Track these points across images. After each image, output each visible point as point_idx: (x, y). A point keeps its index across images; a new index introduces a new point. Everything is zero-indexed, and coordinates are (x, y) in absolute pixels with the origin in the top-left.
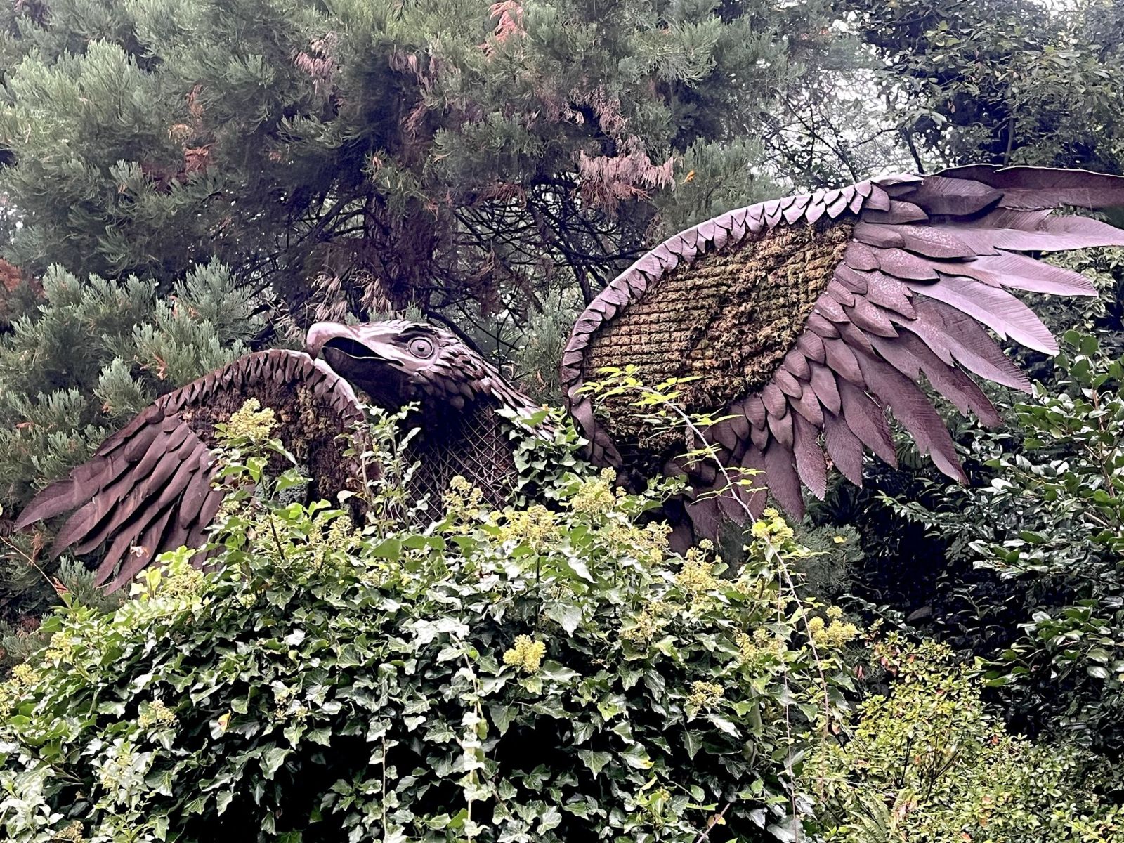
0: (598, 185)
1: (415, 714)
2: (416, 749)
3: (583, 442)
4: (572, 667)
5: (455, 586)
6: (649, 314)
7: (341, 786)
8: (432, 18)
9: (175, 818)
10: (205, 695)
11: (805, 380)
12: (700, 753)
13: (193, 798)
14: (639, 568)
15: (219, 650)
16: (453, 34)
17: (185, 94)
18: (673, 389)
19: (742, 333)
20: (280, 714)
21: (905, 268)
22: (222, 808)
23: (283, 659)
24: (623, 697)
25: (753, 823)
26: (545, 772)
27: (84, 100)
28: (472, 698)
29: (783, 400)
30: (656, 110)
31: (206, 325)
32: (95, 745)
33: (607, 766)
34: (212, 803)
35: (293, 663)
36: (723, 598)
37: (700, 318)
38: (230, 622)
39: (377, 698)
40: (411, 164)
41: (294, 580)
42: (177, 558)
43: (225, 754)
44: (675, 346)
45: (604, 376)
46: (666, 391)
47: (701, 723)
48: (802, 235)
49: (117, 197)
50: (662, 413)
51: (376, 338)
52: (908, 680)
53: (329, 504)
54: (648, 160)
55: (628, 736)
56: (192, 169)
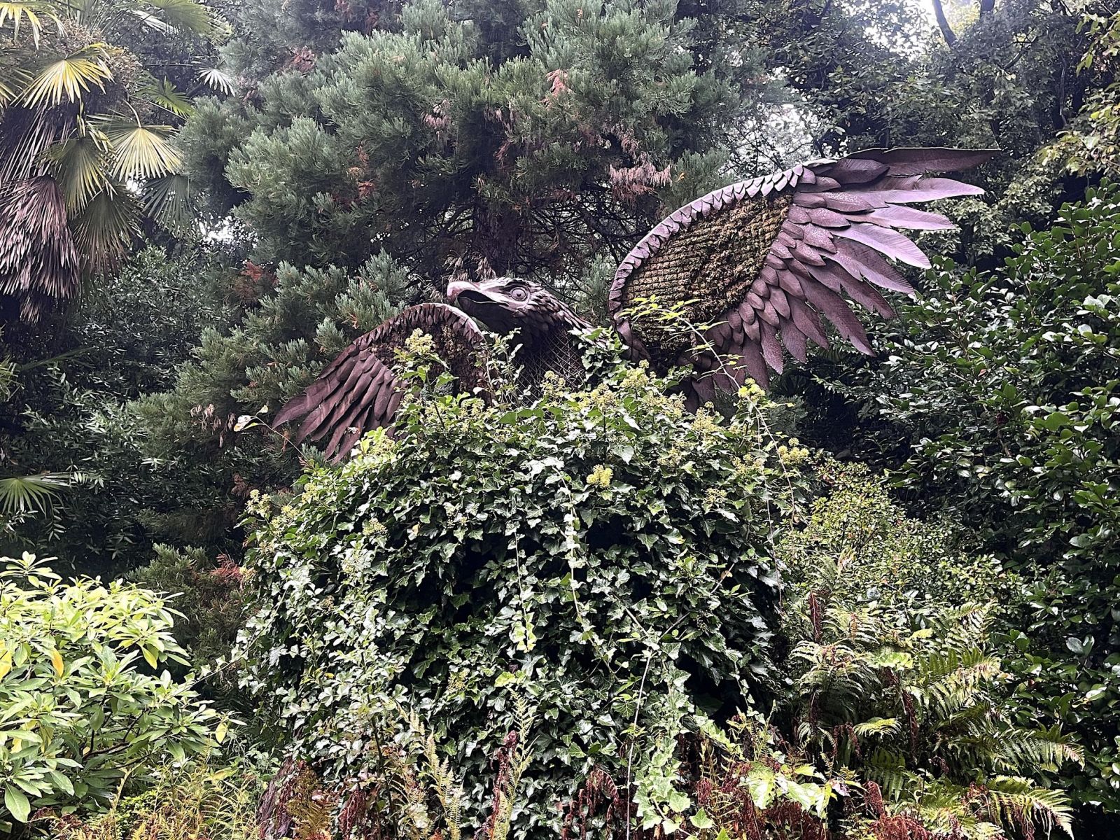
0: (623, 186)
1: (534, 517)
2: (536, 539)
3: (625, 347)
4: (630, 483)
5: (552, 438)
6: (662, 263)
7: (491, 564)
8: (509, 85)
9: (390, 590)
10: (402, 513)
11: (766, 298)
12: (714, 533)
13: (400, 577)
14: (668, 420)
15: (409, 487)
16: (524, 94)
17: (355, 146)
18: (681, 309)
19: (724, 270)
20: (450, 522)
21: (827, 220)
22: (419, 581)
23: (449, 489)
24: (663, 501)
25: (749, 575)
26: (617, 549)
27: (292, 155)
28: (569, 505)
29: (752, 311)
30: (657, 134)
31: (380, 293)
32: (337, 549)
33: (656, 543)
34: (412, 579)
35: (456, 492)
36: (723, 437)
37: (695, 264)
38: (414, 469)
39: (510, 509)
40: (501, 181)
41: (453, 441)
42: (378, 435)
43: (418, 549)
44: (681, 282)
45: (636, 305)
46: (678, 310)
47: (714, 515)
48: (759, 204)
49: (318, 216)
50: (675, 324)
51: (490, 289)
52: (840, 488)
53: (469, 395)
54: (654, 167)
55: (668, 524)
56: (364, 195)
